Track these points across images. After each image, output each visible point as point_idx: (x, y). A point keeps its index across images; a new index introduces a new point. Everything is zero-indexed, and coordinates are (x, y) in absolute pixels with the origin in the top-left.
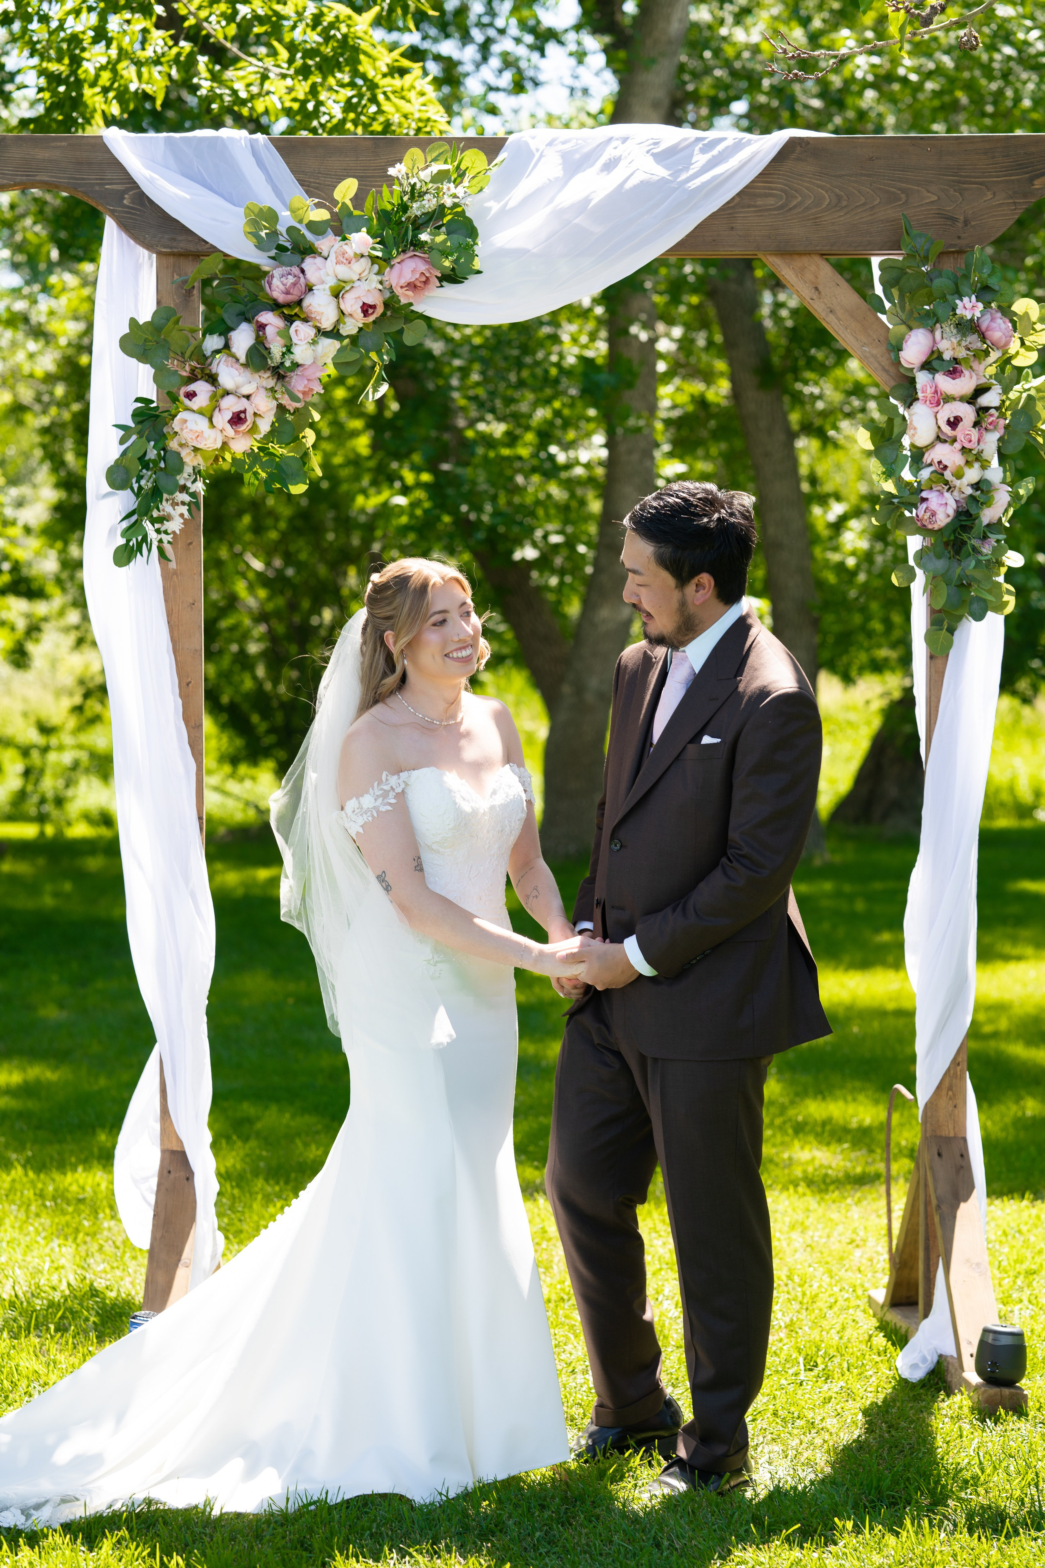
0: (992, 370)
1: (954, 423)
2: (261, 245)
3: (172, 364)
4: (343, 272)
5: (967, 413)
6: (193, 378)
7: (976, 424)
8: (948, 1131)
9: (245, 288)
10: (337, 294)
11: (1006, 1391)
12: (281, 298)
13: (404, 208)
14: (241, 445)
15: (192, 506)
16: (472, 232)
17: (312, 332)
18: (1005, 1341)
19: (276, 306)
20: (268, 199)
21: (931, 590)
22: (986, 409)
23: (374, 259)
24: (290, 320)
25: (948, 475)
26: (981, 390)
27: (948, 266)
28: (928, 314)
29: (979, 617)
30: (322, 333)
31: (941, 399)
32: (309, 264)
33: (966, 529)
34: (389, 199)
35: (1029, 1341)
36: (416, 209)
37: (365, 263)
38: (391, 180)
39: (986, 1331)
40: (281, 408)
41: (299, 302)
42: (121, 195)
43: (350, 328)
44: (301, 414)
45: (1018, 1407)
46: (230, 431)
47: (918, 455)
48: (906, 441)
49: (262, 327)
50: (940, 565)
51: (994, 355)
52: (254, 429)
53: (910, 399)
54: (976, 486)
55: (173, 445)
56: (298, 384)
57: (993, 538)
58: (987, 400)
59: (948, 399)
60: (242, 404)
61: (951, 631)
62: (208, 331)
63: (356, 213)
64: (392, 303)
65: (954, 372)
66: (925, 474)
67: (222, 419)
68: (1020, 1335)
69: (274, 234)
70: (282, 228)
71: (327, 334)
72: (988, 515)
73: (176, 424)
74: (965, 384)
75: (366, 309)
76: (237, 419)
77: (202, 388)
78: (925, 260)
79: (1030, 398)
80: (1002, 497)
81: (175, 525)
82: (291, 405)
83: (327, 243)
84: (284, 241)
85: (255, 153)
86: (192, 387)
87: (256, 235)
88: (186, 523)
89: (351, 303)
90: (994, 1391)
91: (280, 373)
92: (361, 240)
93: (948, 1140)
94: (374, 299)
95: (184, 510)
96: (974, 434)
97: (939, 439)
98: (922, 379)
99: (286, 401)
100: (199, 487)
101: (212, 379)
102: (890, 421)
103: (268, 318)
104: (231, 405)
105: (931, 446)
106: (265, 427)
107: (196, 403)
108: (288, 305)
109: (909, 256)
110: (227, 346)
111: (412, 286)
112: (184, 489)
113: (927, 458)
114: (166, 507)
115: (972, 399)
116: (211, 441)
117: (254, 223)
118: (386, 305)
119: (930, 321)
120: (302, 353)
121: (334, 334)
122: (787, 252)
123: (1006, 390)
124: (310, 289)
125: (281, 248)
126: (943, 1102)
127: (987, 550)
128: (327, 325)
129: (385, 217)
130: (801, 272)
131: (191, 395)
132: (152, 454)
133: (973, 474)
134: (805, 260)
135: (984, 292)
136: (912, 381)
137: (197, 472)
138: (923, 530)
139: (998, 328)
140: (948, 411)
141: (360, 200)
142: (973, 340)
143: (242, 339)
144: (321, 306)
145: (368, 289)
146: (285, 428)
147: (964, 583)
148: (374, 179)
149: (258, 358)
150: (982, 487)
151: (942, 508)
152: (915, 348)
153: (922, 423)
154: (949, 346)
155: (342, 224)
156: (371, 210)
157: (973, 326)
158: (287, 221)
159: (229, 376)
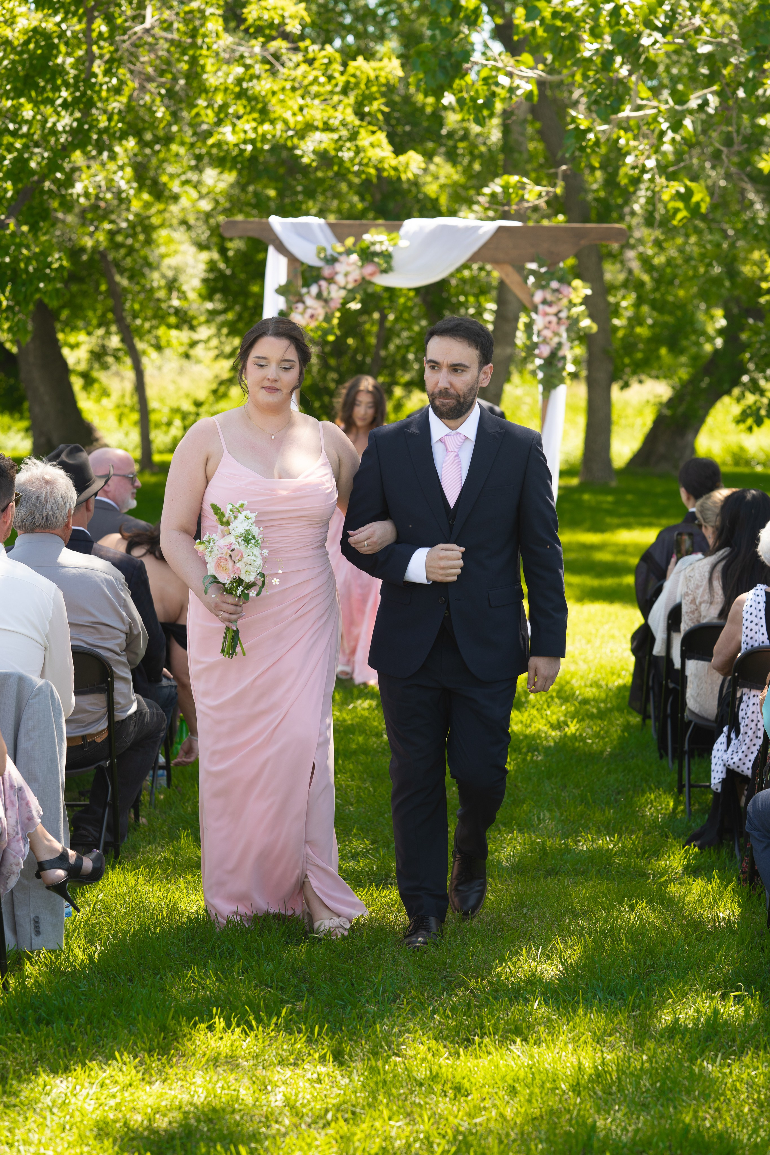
0: (564, 305)
1: (550, 322)
2: (321, 260)
3: (291, 298)
4: (348, 268)
5: (554, 319)
6: (297, 302)
7: (558, 323)
9: (314, 273)
10: (346, 275)
12: (327, 277)
13: (368, 248)
14: (313, 324)
17: (337, 288)
20: (324, 243)
22: (559, 319)
23: (359, 264)
24: (330, 283)
25: (548, 339)
26: (560, 311)
28: (543, 286)
30: (340, 288)
31: (546, 314)
32: (337, 265)
33: (554, 358)
34: (364, 245)
36: (372, 249)
40: (327, 312)
41: (333, 278)
43: (350, 286)
44: (333, 314)
46: (309, 320)
47: (538, 333)
48: (535, 328)
49: (320, 287)
51: (565, 299)
52: (317, 319)
53: (537, 314)
54: (558, 344)
56: (332, 304)
57: (562, 361)
58: (562, 315)
59: (549, 314)
60: (314, 311)
61: (549, 392)
62: (303, 286)
63: (353, 249)
64: (363, 279)
65: (551, 305)
66: (541, 339)
67: (307, 315)
69: (325, 256)
71: (342, 288)
72: (561, 353)
74: (553, 310)
76: (312, 316)
77: (300, 306)
78: (544, 267)
79: (578, 314)
80: (566, 347)
82: (330, 311)
83: (343, 258)
84: (328, 258)
85: (321, 226)
86: (297, 305)
87: (319, 257)
89: (351, 279)
91: (326, 301)
92: (354, 257)
94: (358, 277)
96: (557, 326)
97: (546, 328)
98: (541, 307)
99: (328, 310)
101: (304, 303)
102: (530, 321)
103: (323, 283)
104: (309, 312)
105: (543, 330)
106: (321, 317)
107: (298, 310)
108: (330, 279)
109: (538, 265)
110: (309, 292)
111: (371, 274)
113: (541, 334)
115: (556, 315)
117: (319, 252)
119: (543, 288)
120: (333, 294)
121: (344, 288)
122: (497, 262)
123: (569, 311)
124: (337, 273)
125: (328, 261)
127: (560, 365)
128: (342, 285)
129: (362, 251)
131: (297, 308)
133: (556, 340)
134: (504, 265)
135: (561, 280)
136: (538, 307)
138: (540, 357)
139: (566, 291)
140: (549, 318)
141: (354, 245)
142: (556, 294)
143: (314, 289)
144: (340, 279)
145: (355, 275)
146: (328, 318)
147: (552, 376)
148: (358, 238)
149: (319, 296)
150: (560, 345)
151: (545, 351)
152: (538, 296)
153: (539, 322)
154: (549, 297)
155: (349, 252)
156: (357, 248)
157: (557, 291)
158: (329, 252)
159: (309, 301)
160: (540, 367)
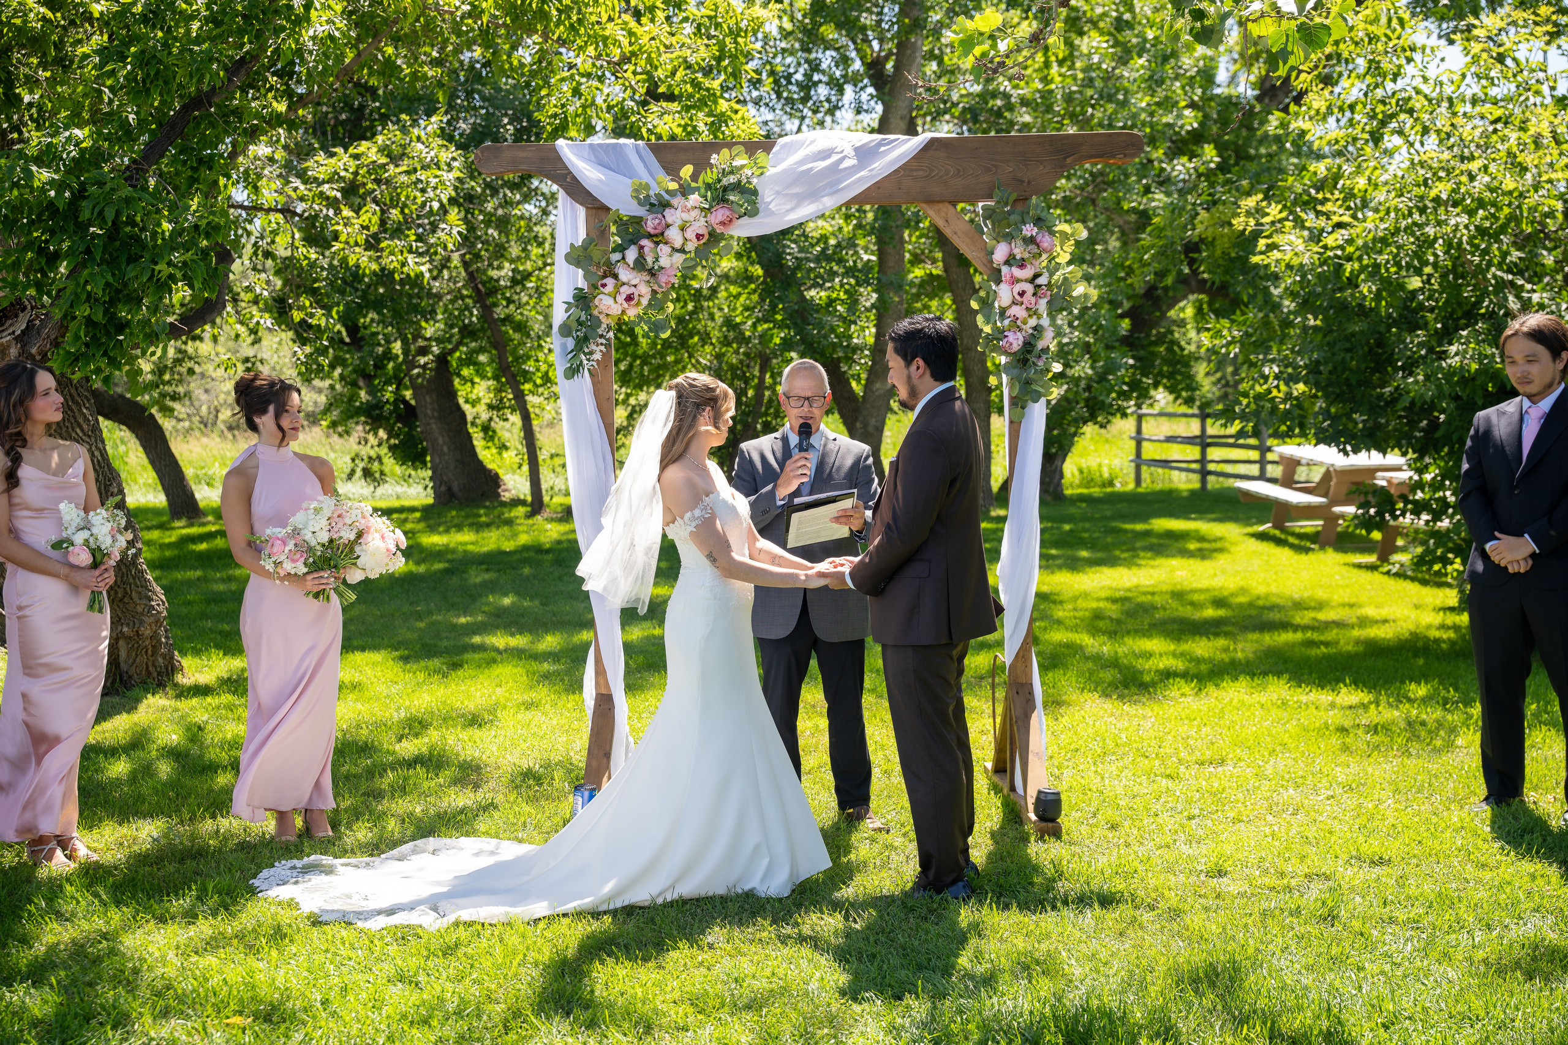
0: (1044, 264)
1: (1022, 294)
2: (640, 203)
3: (593, 269)
4: (685, 216)
5: (1029, 288)
6: (605, 276)
7: (1034, 294)
8: (1022, 680)
9: (633, 226)
10: (683, 229)
11: (1050, 825)
12: (652, 232)
13: (719, 181)
14: (632, 313)
15: (608, 346)
16: (755, 192)
17: (669, 250)
18: (1050, 797)
19: (650, 236)
20: (646, 178)
21: (1011, 388)
22: (1040, 286)
23: (703, 209)
24: (657, 243)
25: (1019, 322)
26: (1037, 276)
27: (1020, 207)
28: (1008, 234)
29: (1036, 401)
30: (674, 250)
31: (1014, 281)
32: (668, 213)
33: (1030, 352)
34: (709, 176)
35: (1063, 797)
36: (725, 182)
37: (697, 211)
38: (711, 166)
39: (1040, 792)
40: (654, 292)
41: (662, 234)
42: (565, 176)
43: (691, 247)
44: (666, 294)
45: (1057, 834)
46: (625, 305)
47: (1003, 312)
48: (996, 305)
49: (642, 247)
50: (1015, 372)
51: (1044, 256)
52: (638, 304)
53: (998, 282)
54: (1035, 328)
55: (595, 312)
56: (663, 278)
57: (1044, 357)
58: (1039, 281)
59: (1018, 281)
60: (633, 290)
61: (1023, 408)
62: (614, 251)
63: (693, 185)
64: (712, 233)
65: (1022, 266)
66: (1007, 322)
67: (621, 299)
68: (1058, 794)
69: (648, 197)
70: (652, 193)
71: (678, 251)
72: (1041, 345)
73: (596, 301)
74: (1028, 273)
75: (699, 237)
76: (629, 298)
77: (610, 281)
78: (1006, 204)
79: (1066, 279)
80: (1049, 333)
81: (598, 356)
82: (660, 290)
83: (677, 201)
84: (653, 201)
85: (638, 152)
86: (605, 281)
87: (637, 198)
88: (604, 354)
89: (690, 234)
90: (1044, 824)
91: (652, 273)
93: (1022, 685)
94: (703, 231)
95: (603, 348)
96: (1033, 300)
97: (1014, 303)
98: (1005, 270)
99: (656, 288)
100: (611, 334)
101: (615, 276)
102: (988, 293)
103: (645, 242)
104: (625, 291)
105: (1010, 306)
106: (645, 302)
107: (607, 290)
108: (656, 235)
109: (998, 202)
110: (623, 258)
111: (723, 223)
112: (601, 336)
113: (1008, 314)
114: (593, 347)
115: (1032, 280)
116: (616, 310)
117: (636, 190)
118: (710, 234)
119: (1009, 238)
120: (664, 262)
121: (682, 250)
122: (930, 201)
123: (1051, 274)
124: (668, 226)
125: (652, 205)
126: (1019, 664)
127: (1040, 363)
128: (678, 245)
129: (708, 187)
130: (938, 212)
131: (604, 286)
132: (583, 318)
133: (1033, 322)
134: (941, 205)
135: (1038, 221)
136: (999, 271)
137: (609, 328)
138: (1006, 353)
139: (1046, 241)
140: (1018, 287)
141: (695, 177)
142: (1033, 248)
143: (631, 254)
144: (674, 235)
145: (699, 226)
146: (657, 302)
147: (1028, 382)
148: (702, 165)
149: (640, 265)
150: (1037, 329)
151: (1016, 341)
152: (1000, 253)
153: (1004, 294)
154: (1019, 252)
155: (685, 191)
156: (700, 183)
157: (1032, 240)
158: (655, 190)
159: (624, 275)
160: (1007, 368)
